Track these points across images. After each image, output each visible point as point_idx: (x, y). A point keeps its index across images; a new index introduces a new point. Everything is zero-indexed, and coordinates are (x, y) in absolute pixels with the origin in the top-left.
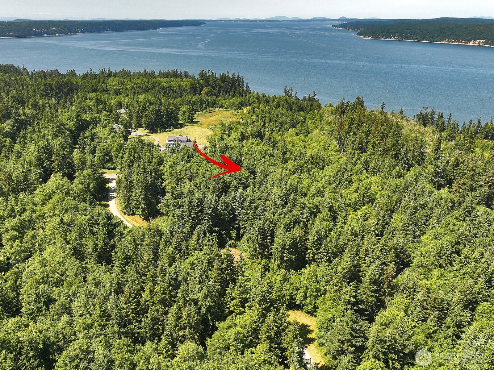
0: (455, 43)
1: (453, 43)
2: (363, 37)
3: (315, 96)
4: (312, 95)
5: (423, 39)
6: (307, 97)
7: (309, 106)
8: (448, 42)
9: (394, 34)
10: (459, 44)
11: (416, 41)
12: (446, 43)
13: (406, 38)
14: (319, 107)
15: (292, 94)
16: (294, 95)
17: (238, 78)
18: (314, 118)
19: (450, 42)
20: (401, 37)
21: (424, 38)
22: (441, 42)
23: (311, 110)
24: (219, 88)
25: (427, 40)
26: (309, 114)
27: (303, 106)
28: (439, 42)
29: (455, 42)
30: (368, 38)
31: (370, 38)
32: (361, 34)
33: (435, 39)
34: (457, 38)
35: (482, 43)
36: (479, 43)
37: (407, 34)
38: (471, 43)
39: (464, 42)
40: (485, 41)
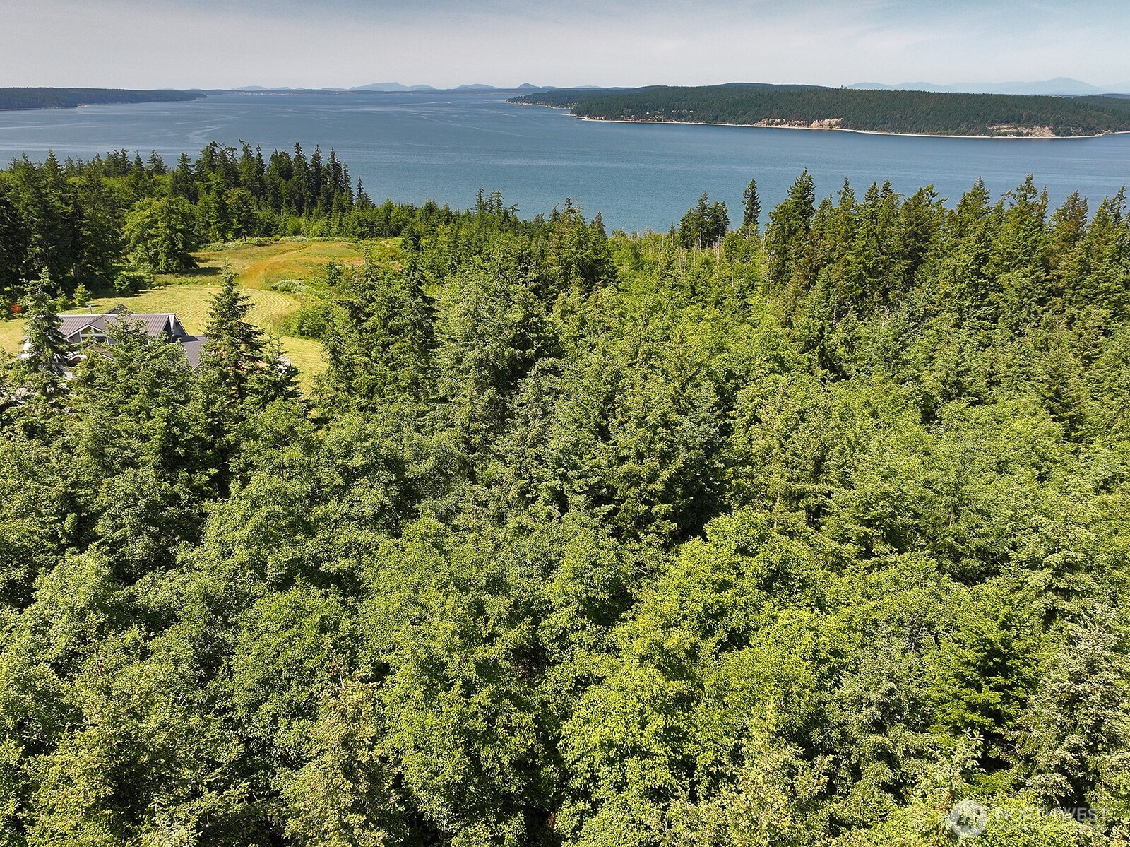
0: (782, 127)
1: (778, 126)
2: (585, 119)
5: (716, 119)
8: (768, 124)
9: (654, 110)
10: (792, 127)
11: (702, 123)
12: (765, 126)
13: (680, 117)
17: (334, 164)
19: (772, 123)
20: (669, 116)
21: (717, 117)
22: (754, 125)
24: (275, 195)
25: (724, 121)
28: (749, 125)
29: (781, 123)
30: (597, 120)
31: (603, 120)
32: (580, 113)
33: (740, 119)
34: (786, 116)
35: (836, 124)
36: (830, 125)
37: (681, 109)
38: (815, 126)
39: (799, 125)
40: (842, 121)
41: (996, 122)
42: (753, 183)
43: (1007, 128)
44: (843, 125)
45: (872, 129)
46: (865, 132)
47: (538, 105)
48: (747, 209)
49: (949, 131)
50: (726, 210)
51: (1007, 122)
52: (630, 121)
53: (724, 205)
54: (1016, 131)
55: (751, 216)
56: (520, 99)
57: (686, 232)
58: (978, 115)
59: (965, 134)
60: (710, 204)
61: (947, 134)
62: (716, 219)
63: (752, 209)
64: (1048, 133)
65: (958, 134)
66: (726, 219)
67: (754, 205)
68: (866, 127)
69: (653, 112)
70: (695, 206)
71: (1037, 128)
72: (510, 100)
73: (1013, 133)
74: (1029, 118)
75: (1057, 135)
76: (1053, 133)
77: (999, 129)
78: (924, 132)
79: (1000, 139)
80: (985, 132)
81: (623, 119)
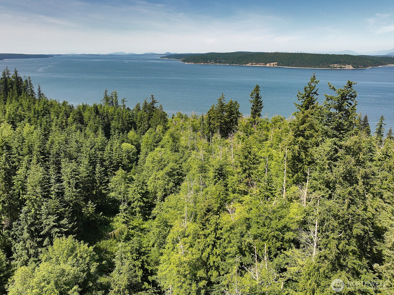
0: (256, 65)
1: (255, 65)
2: (186, 63)
3: (154, 102)
4: (149, 101)
5: (233, 63)
6: (141, 106)
7: (146, 119)
9: (211, 60)
10: (260, 66)
11: (227, 64)
12: (250, 65)
13: (220, 62)
14: (164, 117)
15: (117, 103)
16: (120, 103)
18: (157, 142)
19: (253, 64)
20: (216, 62)
21: (233, 62)
22: (246, 65)
23: (150, 126)
25: (235, 64)
26: (147, 135)
27: (135, 120)
28: (244, 65)
29: (256, 64)
30: (190, 63)
32: (184, 61)
33: (241, 63)
34: (257, 62)
35: (275, 65)
36: (273, 65)
37: (220, 59)
38: (268, 65)
39: (262, 65)
40: (278, 63)
41: (333, 63)
42: (257, 87)
43: (337, 66)
44: (278, 65)
45: (288, 66)
46: (286, 67)
47: (171, 59)
48: (253, 106)
49: (316, 67)
50: (238, 107)
51: (336, 63)
52: (202, 64)
53: (236, 103)
54: (340, 66)
55: (256, 111)
56: (164, 57)
57: (211, 121)
58: (326, 61)
59: (322, 67)
60: (226, 102)
61: (315, 68)
62: (231, 113)
63: (257, 106)
64: (351, 67)
65: (319, 67)
66: (238, 113)
67: (258, 103)
68: (286, 65)
69: (210, 61)
70: (216, 104)
71: (347, 66)
72: (161, 57)
73: (339, 67)
74: (344, 62)
75: (354, 68)
76: (352, 67)
77: (334, 66)
78: (307, 67)
79: (334, 69)
80: (329, 67)
81: (200, 63)
